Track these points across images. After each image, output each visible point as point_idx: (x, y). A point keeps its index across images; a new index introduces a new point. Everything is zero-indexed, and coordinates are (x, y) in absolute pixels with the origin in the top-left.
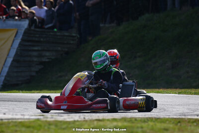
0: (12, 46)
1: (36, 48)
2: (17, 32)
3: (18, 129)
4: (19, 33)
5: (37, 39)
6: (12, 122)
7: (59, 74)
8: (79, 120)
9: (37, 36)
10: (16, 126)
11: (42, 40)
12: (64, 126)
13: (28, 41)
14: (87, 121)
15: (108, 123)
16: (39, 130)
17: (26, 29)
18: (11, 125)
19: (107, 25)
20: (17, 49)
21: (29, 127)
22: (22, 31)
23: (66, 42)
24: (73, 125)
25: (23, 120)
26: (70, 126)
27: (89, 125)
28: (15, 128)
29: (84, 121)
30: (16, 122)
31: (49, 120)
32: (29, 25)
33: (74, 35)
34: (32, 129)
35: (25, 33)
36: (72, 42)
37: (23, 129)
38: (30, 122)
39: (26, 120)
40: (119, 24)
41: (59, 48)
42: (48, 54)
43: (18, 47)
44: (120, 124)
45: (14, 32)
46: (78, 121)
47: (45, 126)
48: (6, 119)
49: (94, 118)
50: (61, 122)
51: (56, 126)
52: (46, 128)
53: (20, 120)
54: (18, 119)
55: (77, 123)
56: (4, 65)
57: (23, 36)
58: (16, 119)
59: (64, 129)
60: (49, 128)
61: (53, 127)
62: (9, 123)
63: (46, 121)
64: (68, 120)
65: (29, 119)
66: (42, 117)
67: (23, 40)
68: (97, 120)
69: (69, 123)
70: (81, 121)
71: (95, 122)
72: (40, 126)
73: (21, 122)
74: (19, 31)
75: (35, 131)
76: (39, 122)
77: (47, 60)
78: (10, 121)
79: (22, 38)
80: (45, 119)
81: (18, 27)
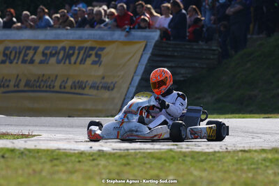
0: (139, 62)
2: (146, 45)
3: (147, 161)
4: (148, 46)
5: (169, 53)
6: (140, 152)
7: (197, 96)
8: (221, 150)
9: (170, 49)
10: (145, 157)
11: (176, 54)
12: (202, 158)
14: (229, 152)
15: (256, 154)
16: (173, 162)
17: (157, 41)
18: (138, 156)
19: (255, 37)
20: (146, 65)
21: (159, 159)
22: (152, 44)
23: (204, 57)
24: (212, 157)
25: (152, 151)
26: (209, 158)
27: (232, 157)
28: (143, 160)
29: (227, 152)
30: (144, 153)
31: (184, 150)
32: (160, 36)
33: (215, 48)
34: (164, 162)
35: (156, 46)
36: (212, 57)
37: (154, 161)
38: (162, 153)
39: (156, 151)
40: (269, 35)
41: (197, 65)
42: (183, 71)
43: (147, 64)
44: (270, 156)
45: (142, 45)
46: (219, 152)
47: (179, 158)
48: (132, 149)
49: (238, 149)
50: (198, 153)
51: (193, 158)
52: (180, 160)
53: (149, 151)
54: (147, 149)
55: (218, 155)
56: (130, 84)
57: (153, 49)
58: (144, 149)
59: (202, 161)
60: (184, 160)
61: (188, 159)
63: (180, 152)
64: (207, 151)
65: (160, 149)
66: (175, 147)
67: (153, 54)
68: (241, 151)
69: (208, 154)
70: (222, 152)
71: (240, 153)
72: (173, 157)
73: (150, 153)
74: (149, 44)
75: (168, 164)
76: (172, 153)
77: (182, 79)
79: (152, 52)
80: (180, 150)
81: (147, 39)
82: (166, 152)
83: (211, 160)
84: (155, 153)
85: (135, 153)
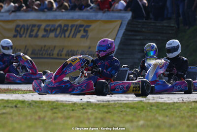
0: (116, 35)
1: (138, 38)
2: (121, 23)
3: (123, 110)
4: (123, 24)
5: (139, 29)
6: (118, 103)
8: (178, 101)
9: (139, 26)
10: (121, 107)
11: (144, 30)
12: (164, 108)
13: (132, 31)
14: (185, 103)
16: (142, 111)
17: (130, 20)
18: (117, 106)
20: (122, 38)
21: (133, 108)
22: (126, 22)
23: (165, 32)
24: (172, 106)
25: (127, 102)
26: (170, 107)
27: (187, 107)
28: (121, 109)
29: (183, 102)
30: (121, 103)
31: (151, 101)
32: (132, 16)
33: (172, 25)
34: (136, 110)
35: (128, 24)
36: (170, 32)
37: (128, 110)
38: (134, 104)
39: (130, 102)
41: (159, 38)
45: (119, 23)
46: (177, 103)
47: (148, 107)
48: (112, 101)
49: (192, 100)
50: (161, 103)
51: (157, 107)
53: (124, 102)
55: (176, 105)
57: (127, 26)
58: (121, 101)
59: (165, 110)
60: (151, 109)
61: (154, 108)
62: (115, 104)
63: (148, 103)
64: (168, 102)
65: (133, 101)
66: (144, 99)
67: (126, 30)
68: (194, 102)
69: (169, 104)
70: (179, 103)
71: (193, 104)
72: (143, 107)
73: (126, 103)
74: (123, 22)
75: (139, 112)
76: (142, 104)
78: (116, 102)
79: (126, 28)
80: (148, 101)
81: (122, 18)
82: (137, 103)
83: (171, 108)
84: (129, 103)
85: (114, 103)
